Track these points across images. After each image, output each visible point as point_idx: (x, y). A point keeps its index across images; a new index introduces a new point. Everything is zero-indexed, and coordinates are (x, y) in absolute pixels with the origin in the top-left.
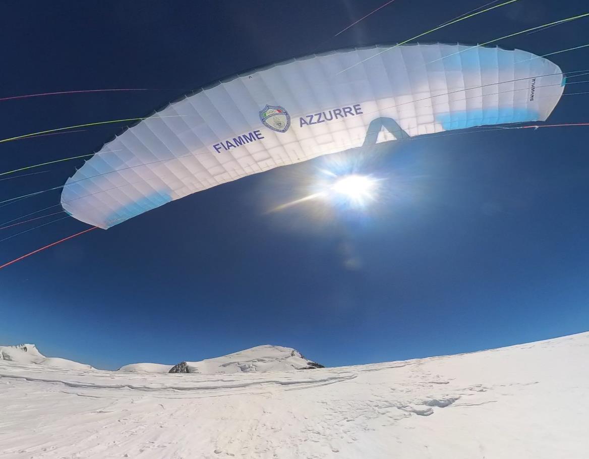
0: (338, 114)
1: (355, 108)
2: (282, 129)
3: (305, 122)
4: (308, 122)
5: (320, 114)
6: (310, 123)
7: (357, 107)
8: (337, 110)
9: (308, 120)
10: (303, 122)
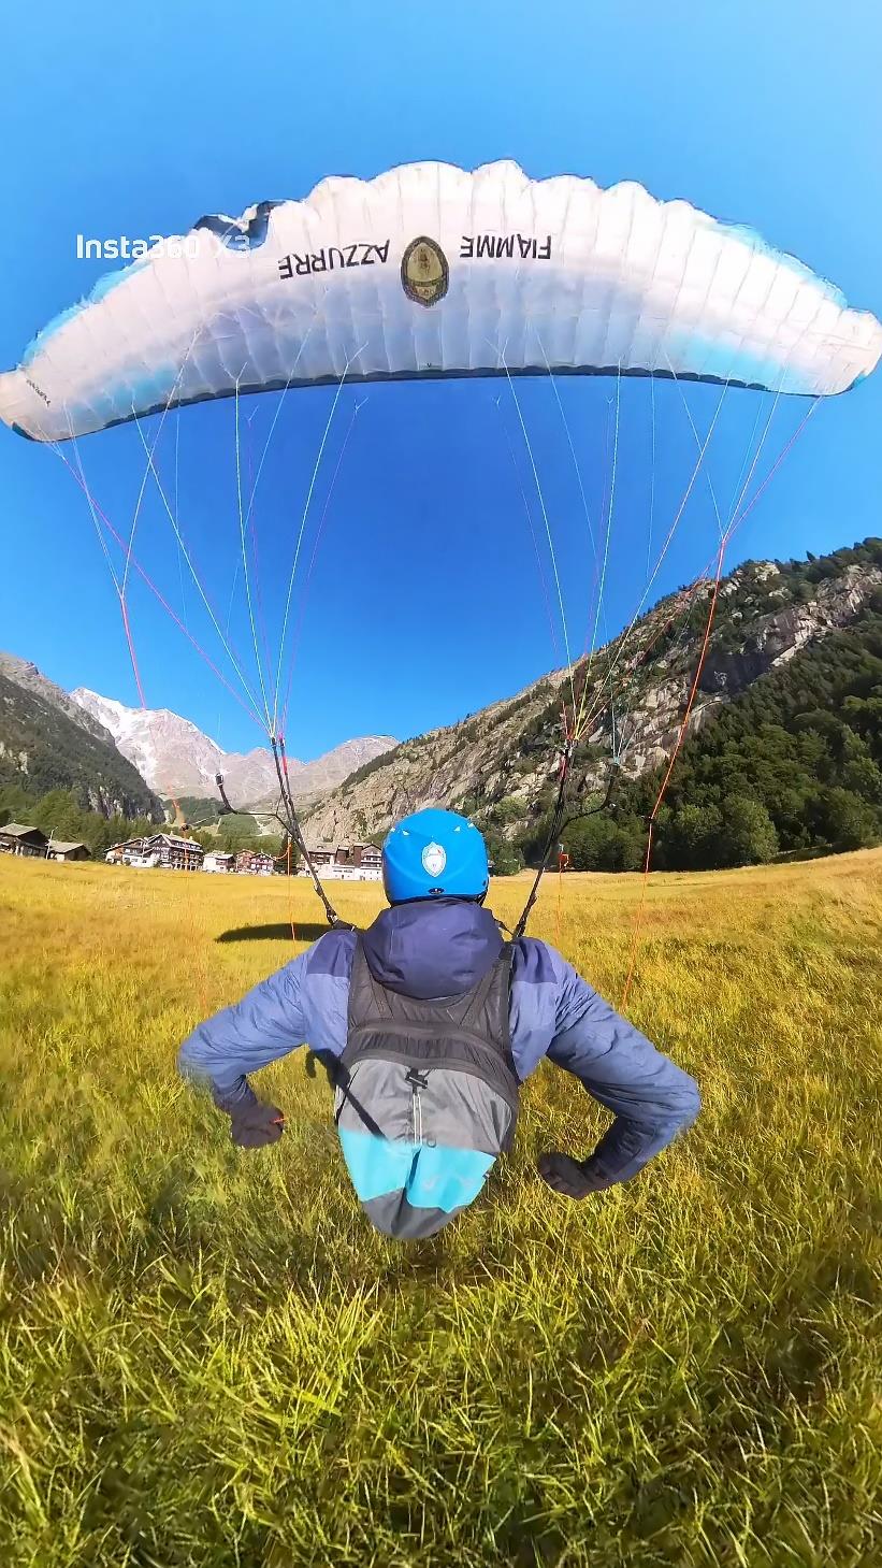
0: (319, 259)
1: (290, 271)
2: (423, 245)
3: (378, 251)
4: (373, 250)
5: (350, 264)
6: (371, 248)
7: (287, 272)
8: (318, 270)
9: (373, 255)
10: (383, 252)
